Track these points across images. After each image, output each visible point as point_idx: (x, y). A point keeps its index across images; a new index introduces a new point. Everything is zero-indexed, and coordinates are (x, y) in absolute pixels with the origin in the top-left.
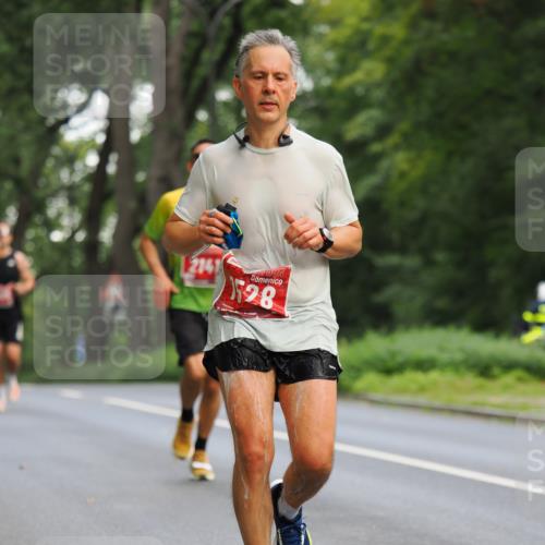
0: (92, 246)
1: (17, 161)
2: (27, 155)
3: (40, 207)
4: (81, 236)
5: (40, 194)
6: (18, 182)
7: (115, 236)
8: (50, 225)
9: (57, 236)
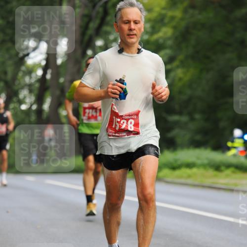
0: (40, 111)
1: (5, 73)
2: (10, 70)
3: (16, 94)
4: (34, 107)
5: (16, 88)
6: (6, 83)
7: (50, 107)
8: (21, 102)
9: (24, 107)
